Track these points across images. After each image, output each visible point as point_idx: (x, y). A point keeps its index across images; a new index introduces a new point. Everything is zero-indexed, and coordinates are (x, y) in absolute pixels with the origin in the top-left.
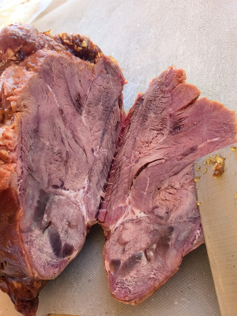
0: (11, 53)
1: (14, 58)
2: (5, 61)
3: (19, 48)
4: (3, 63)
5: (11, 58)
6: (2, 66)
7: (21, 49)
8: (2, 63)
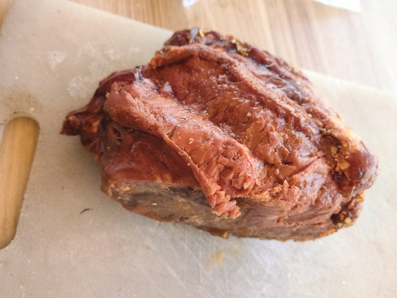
0: (345, 166)
1: (337, 169)
2: (337, 158)
3: (347, 176)
4: (335, 155)
5: (338, 166)
6: (331, 153)
7: (347, 178)
8: (335, 153)
